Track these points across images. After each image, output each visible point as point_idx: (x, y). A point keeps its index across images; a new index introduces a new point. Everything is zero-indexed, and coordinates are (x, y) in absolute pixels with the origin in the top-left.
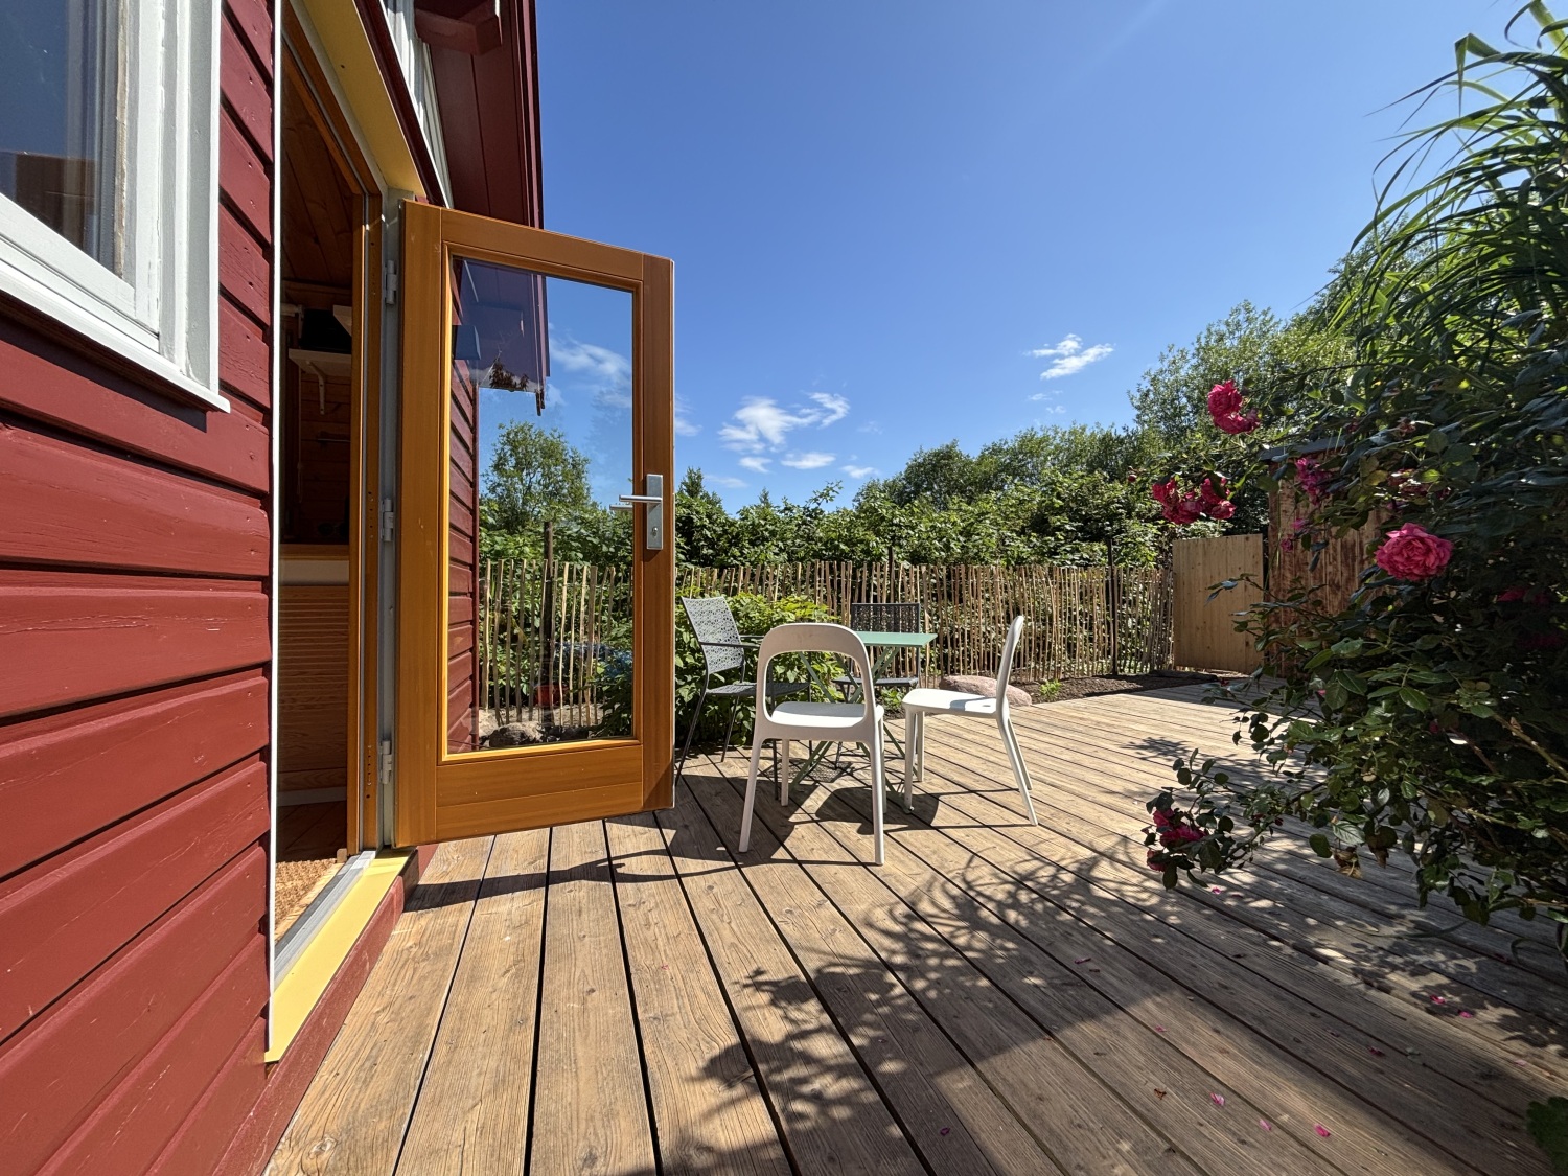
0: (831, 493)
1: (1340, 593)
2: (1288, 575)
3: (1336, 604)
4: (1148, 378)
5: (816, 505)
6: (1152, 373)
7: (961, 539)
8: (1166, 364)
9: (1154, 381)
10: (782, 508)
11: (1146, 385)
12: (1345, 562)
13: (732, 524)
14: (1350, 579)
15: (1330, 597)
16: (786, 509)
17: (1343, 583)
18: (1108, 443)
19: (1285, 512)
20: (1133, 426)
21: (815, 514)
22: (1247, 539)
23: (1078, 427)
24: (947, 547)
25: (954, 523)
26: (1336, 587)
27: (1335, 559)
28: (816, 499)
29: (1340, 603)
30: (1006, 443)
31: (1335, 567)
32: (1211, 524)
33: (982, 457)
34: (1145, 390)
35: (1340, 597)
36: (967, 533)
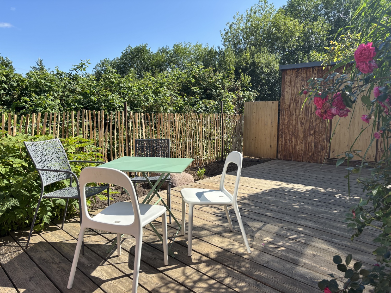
0: (84, 66)
1: (303, 126)
2: (287, 118)
3: (302, 130)
4: (228, 25)
5: (76, 72)
6: (230, 23)
7: (154, 96)
8: (236, 20)
9: (230, 27)
10: (55, 73)
11: (227, 28)
12: (306, 114)
13: (23, 81)
14: (307, 121)
15: (300, 128)
16: (58, 74)
17: (304, 122)
18: (211, 53)
19: (287, 92)
20: (222, 47)
21: (75, 79)
22: (273, 103)
23: (199, 44)
24: (147, 100)
25: (150, 87)
26: (302, 124)
27: (302, 113)
28: (75, 70)
29: (303, 130)
30: (169, 48)
31: (303, 116)
32: (252, 93)
33: (158, 53)
34: (227, 31)
35: (303, 128)
36: (156, 93)
